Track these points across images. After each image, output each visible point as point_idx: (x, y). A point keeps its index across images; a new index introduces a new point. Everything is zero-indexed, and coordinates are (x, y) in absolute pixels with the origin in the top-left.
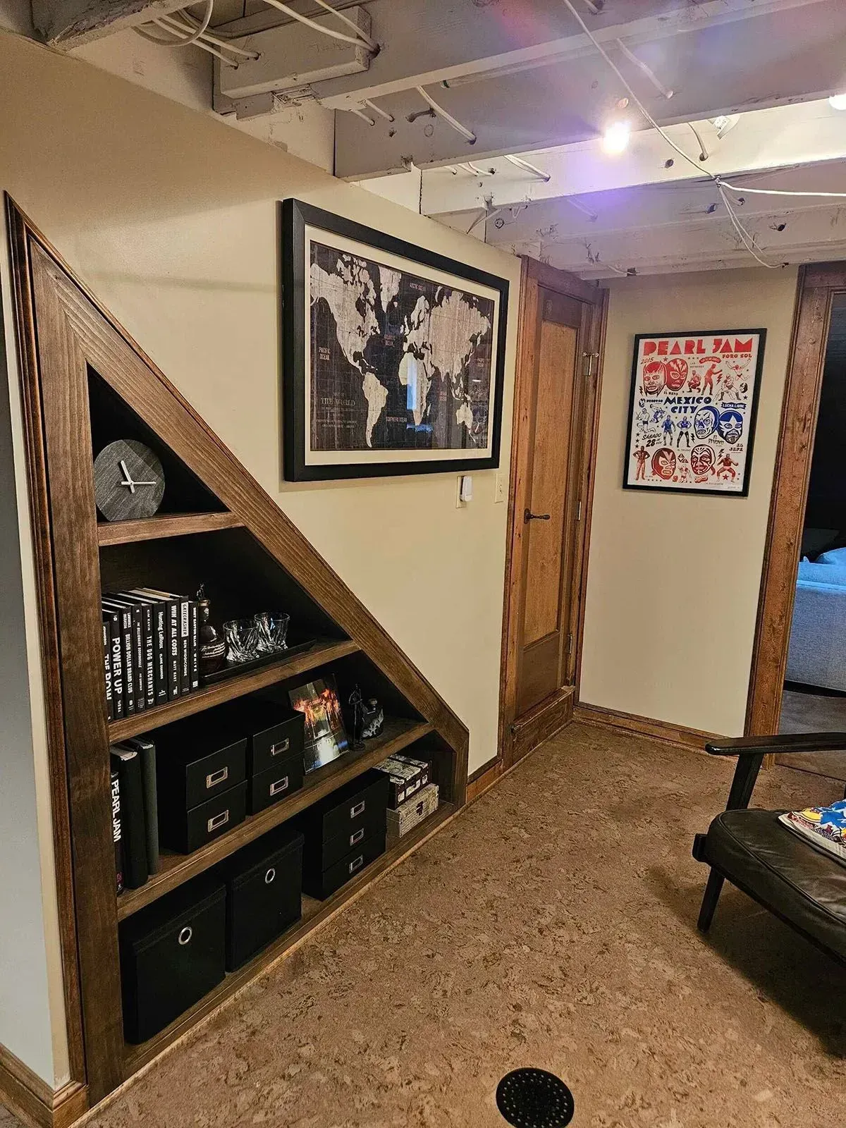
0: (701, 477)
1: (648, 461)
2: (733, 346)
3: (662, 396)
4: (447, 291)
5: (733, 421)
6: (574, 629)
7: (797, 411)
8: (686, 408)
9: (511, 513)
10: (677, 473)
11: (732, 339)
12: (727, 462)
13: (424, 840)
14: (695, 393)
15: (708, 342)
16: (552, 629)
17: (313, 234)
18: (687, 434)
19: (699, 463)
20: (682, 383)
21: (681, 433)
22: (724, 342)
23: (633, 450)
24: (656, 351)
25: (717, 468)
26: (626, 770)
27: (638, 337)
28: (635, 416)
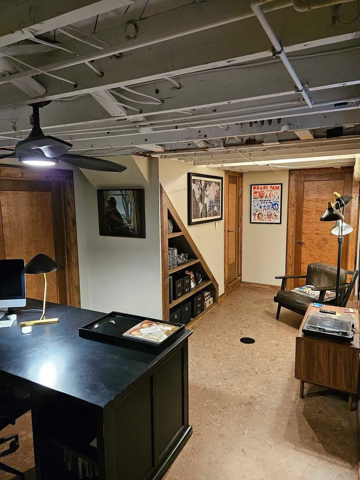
0: (270, 219)
1: (256, 216)
2: (275, 187)
3: (259, 200)
4: (212, 182)
5: (276, 205)
6: (240, 262)
7: (291, 203)
8: (265, 203)
9: (225, 231)
10: (264, 219)
11: (275, 186)
12: (276, 216)
13: (211, 309)
14: (267, 199)
15: (269, 186)
16: (234, 261)
17: (193, 178)
18: (265, 209)
19: (269, 216)
20: (263, 196)
21: (264, 209)
22: (273, 186)
23: (252, 213)
24: (256, 189)
25: (273, 217)
26: (256, 295)
27: (251, 185)
28: (252, 205)
